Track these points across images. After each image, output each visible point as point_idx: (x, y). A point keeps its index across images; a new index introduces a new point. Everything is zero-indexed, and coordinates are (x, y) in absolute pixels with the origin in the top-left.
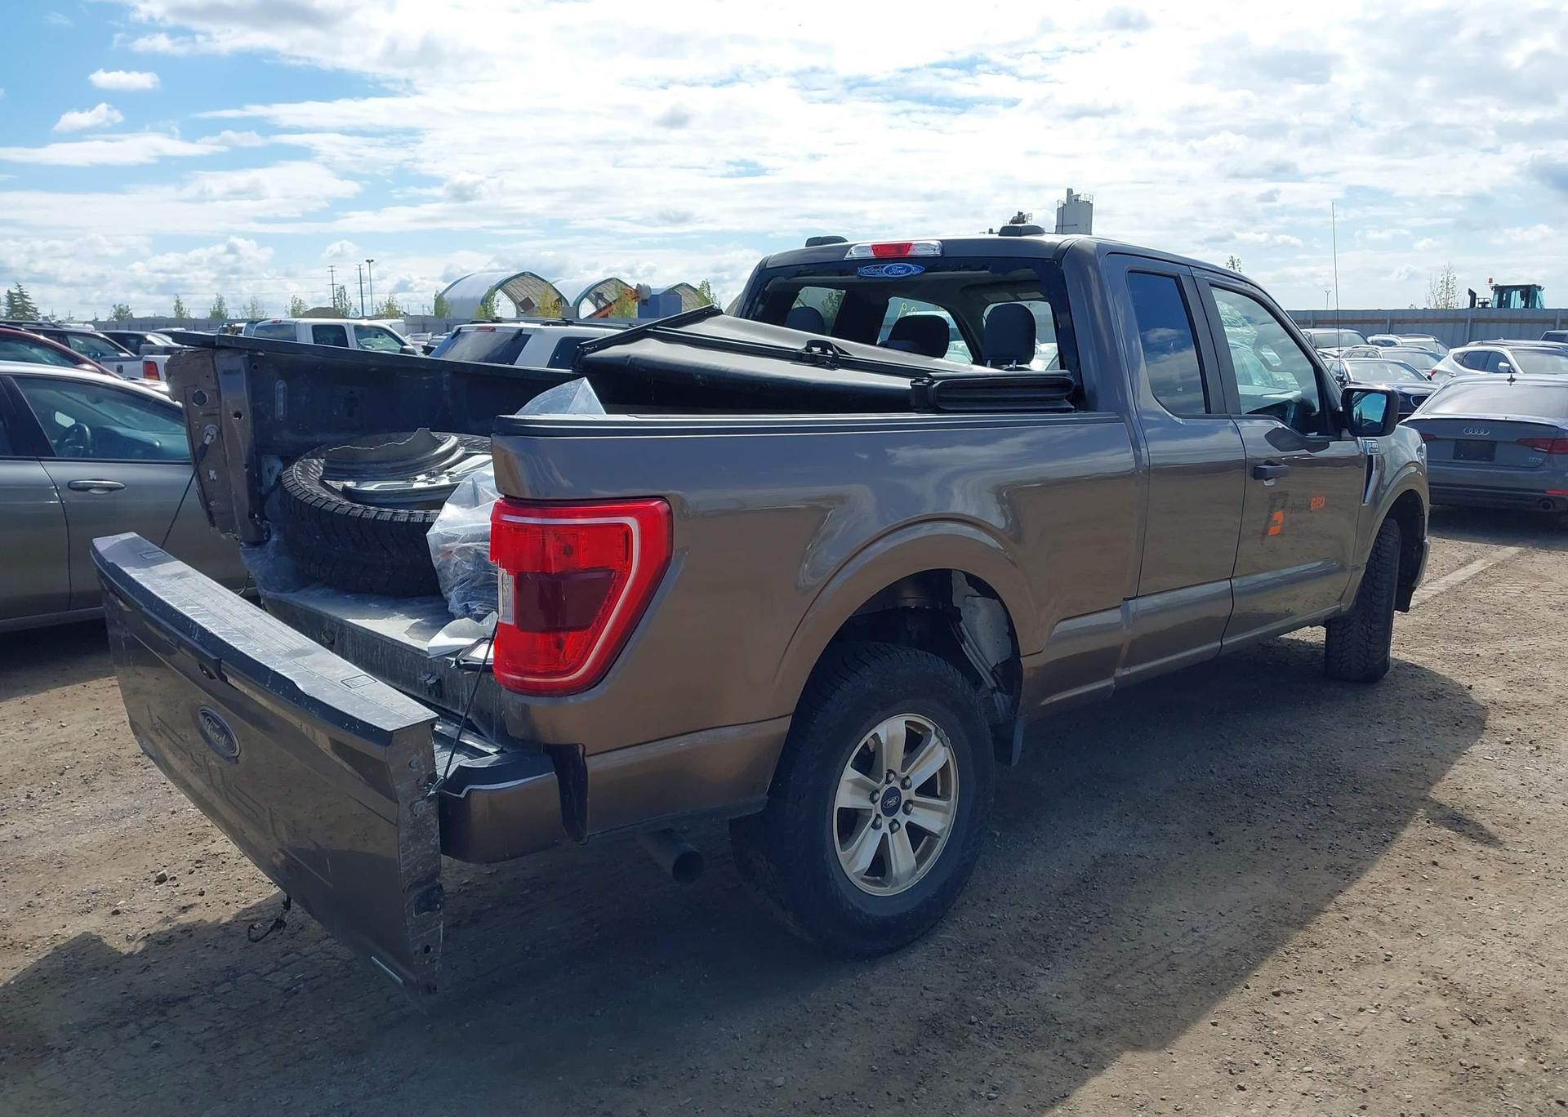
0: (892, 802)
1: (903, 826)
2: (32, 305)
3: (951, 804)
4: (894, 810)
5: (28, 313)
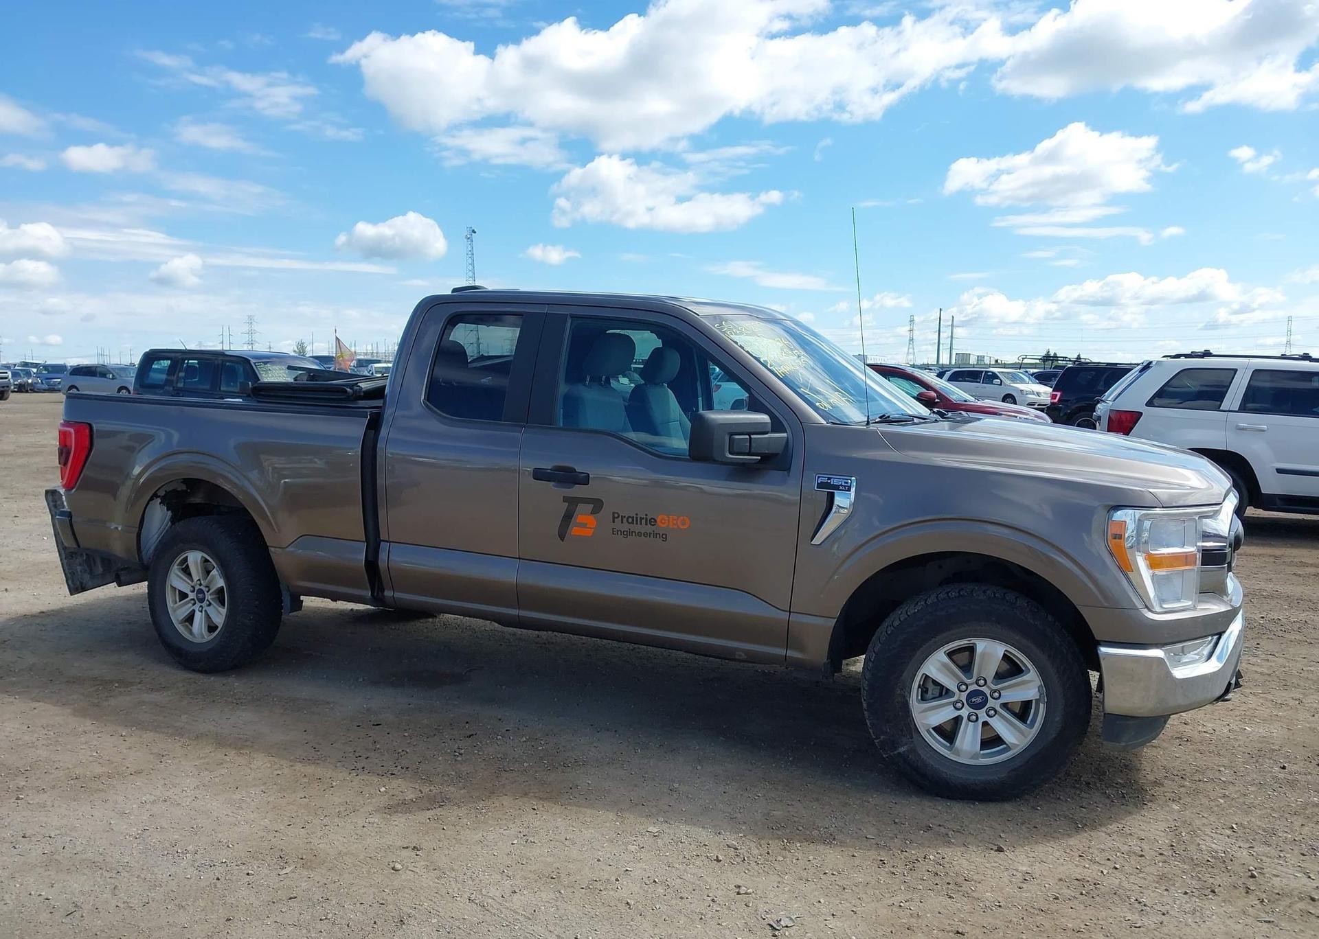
0: (201, 596)
4: (202, 600)
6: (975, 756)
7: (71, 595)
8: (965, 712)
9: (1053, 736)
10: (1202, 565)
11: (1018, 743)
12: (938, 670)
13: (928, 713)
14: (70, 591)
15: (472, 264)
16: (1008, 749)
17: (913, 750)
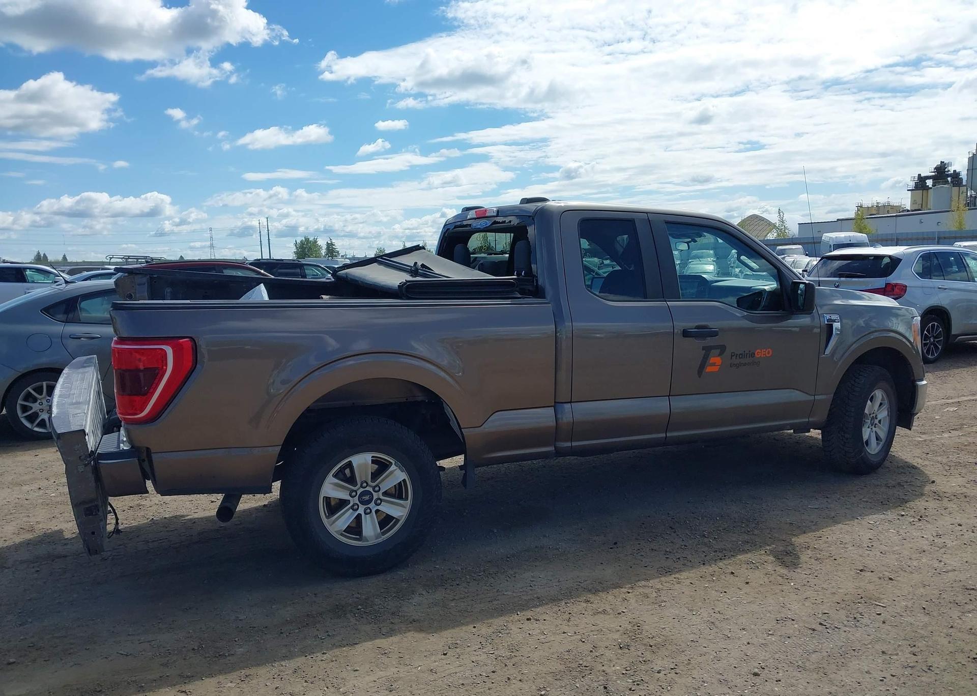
0: (367, 498)
1: (373, 511)
2: (337, 250)
3: (408, 503)
4: (369, 502)
5: (334, 254)
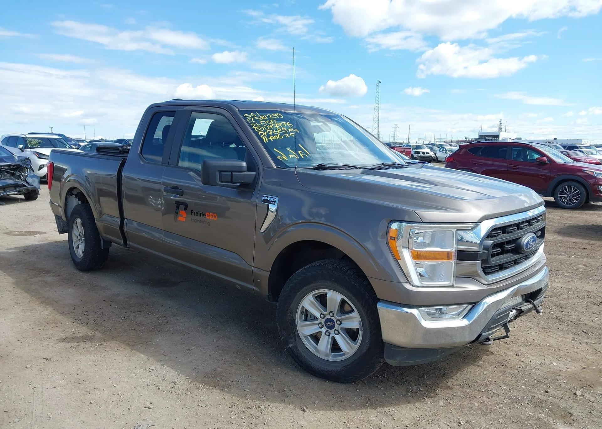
6: (327, 355)
7: (59, 234)
8: (324, 330)
9: (365, 351)
10: (457, 260)
11: (349, 352)
12: (310, 305)
13: (304, 328)
14: (59, 233)
15: (378, 97)
16: (344, 355)
17: (296, 347)
